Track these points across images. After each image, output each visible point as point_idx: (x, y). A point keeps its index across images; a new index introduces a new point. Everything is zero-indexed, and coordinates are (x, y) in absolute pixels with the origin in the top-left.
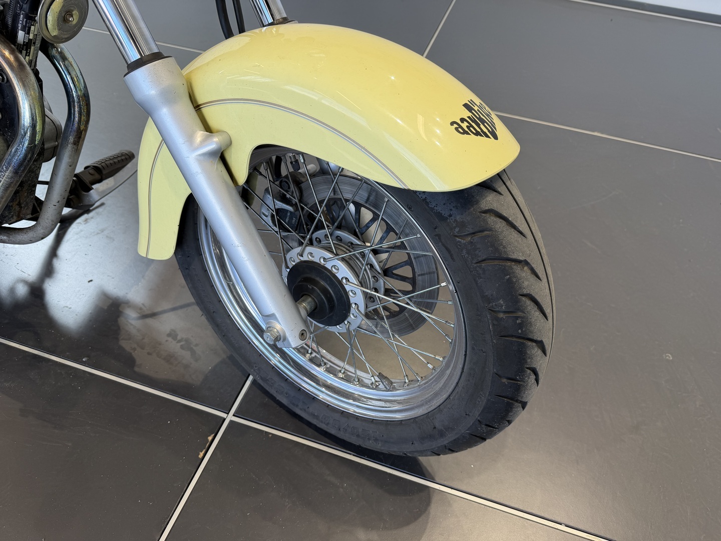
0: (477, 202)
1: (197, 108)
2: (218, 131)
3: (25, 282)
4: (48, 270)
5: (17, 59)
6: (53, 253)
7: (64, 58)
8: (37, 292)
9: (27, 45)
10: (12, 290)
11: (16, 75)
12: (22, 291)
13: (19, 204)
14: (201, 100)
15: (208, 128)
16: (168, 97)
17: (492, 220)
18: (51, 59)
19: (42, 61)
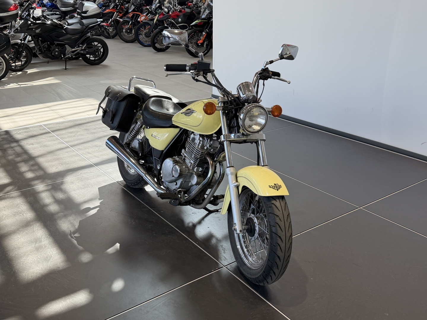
0: (271, 201)
1: (236, 177)
2: (239, 182)
3: (192, 223)
4: (200, 222)
5: (213, 163)
6: (203, 219)
7: (222, 165)
8: (194, 226)
9: (216, 161)
10: (189, 223)
11: (211, 166)
12: (191, 225)
13: (201, 196)
14: (238, 176)
15: (237, 181)
16: (232, 174)
17: (273, 205)
18: (220, 165)
19: (218, 165)
